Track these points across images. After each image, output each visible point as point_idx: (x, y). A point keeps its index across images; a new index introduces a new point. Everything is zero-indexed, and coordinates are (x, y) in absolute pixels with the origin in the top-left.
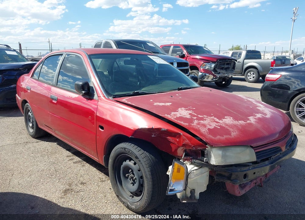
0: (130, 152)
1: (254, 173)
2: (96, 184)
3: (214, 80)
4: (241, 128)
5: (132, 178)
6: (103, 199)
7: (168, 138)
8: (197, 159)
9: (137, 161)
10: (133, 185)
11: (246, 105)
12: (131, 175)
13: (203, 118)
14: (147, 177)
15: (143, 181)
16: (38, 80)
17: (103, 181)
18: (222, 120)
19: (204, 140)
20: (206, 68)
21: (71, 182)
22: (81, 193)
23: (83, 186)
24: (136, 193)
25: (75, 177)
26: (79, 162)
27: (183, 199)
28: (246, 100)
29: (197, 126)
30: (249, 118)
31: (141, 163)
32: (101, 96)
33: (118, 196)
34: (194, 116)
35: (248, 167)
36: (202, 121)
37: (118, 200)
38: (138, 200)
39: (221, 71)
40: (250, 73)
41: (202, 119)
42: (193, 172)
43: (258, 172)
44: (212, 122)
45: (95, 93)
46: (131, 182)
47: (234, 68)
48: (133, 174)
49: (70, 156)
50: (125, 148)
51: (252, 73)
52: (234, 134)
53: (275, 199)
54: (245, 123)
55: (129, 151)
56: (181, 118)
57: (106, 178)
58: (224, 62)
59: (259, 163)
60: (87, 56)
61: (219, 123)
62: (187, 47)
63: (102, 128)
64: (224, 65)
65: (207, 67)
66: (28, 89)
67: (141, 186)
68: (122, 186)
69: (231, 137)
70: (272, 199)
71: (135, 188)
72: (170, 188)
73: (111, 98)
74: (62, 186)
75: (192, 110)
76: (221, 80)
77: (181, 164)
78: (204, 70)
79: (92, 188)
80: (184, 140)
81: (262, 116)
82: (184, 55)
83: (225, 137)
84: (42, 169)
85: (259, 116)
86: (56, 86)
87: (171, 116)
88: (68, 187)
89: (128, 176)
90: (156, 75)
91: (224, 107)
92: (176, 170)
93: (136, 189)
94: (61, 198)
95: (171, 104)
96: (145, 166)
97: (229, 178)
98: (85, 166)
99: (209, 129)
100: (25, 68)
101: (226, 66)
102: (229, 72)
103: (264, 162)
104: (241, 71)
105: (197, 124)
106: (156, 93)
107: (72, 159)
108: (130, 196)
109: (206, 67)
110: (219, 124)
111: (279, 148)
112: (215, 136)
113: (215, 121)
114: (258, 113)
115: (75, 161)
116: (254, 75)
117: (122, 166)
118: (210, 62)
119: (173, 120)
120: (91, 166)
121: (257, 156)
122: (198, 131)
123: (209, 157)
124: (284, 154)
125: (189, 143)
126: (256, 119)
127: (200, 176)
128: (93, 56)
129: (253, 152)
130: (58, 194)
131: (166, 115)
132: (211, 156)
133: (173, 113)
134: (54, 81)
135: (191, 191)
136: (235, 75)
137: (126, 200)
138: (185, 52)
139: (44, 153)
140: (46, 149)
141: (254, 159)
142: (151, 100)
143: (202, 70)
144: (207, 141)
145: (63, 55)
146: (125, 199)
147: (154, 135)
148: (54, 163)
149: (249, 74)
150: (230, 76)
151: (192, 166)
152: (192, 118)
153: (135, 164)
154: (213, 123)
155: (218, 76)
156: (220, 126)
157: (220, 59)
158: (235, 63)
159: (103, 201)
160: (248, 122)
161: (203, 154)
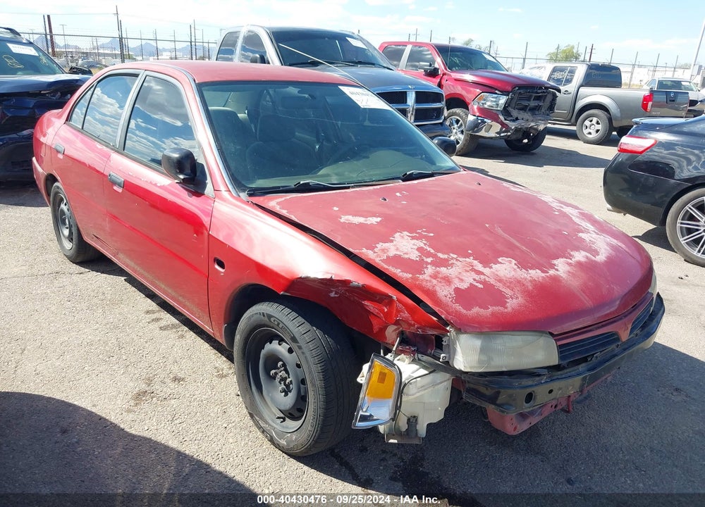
0: (281, 325)
1: (551, 391)
2: (207, 381)
3: (502, 135)
4: (530, 288)
5: (283, 379)
6: (220, 419)
7: (366, 303)
8: (424, 353)
9: (294, 346)
10: (286, 395)
11: (552, 226)
12: (280, 374)
13: (447, 260)
14: (314, 385)
15: (306, 391)
16: (82, 130)
17: (222, 376)
18: (491, 268)
19: (443, 316)
20: (486, 106)
21: (151, 375)
22: (173, 401)
23: (176, 386)
24: (289, 413)
25: (161, 364)
26: (173, 326)
27: (391, 435)
28: (559, 211)
29: (430, 281)
30: (555, 262)
31: (303, 353)
32: (222, 188)
33: (251, 416)
34: (429, 255)
35: (537, 379)
36: (443, 270)
37: (251, 423)
38: (293, 428)
39: (521, 115)
40: (591, 121)
41: (444, 263)
42: (414, 382)
43: (560, 389)
44: (466, 271)
45: (209, 181)
46: (280, 388)
47: (551, 108)
48: (286, 370)
49: (153, 312)
50: (270, 317)
51: (595, 120)
52: (514, 302)
53: (597, 437)
54: (543, 275)
55: (278, 324)
56: (397, 260)
57: (230, 368)
58: (529, 92)
59: (564, 368)
60: (194, 85)
61: (483, 274)
62: (443, 50)
63: (221, 265)
64: (529, 99)
65: (489, 103)
66: (58, 152)
67: (302, 399)
68: (262, 394)
69: (506, 310)
70: (590, 437)
71: (289, 401)
72: (361, 413)
73: (244, 195)
74: (131, 384)
75: (427, 238)
76: (519, 135)
77: (388, 364)
78: (479, 109)
79: (197, 393)
80: (399, 311)
81: (587, 257)
82: (436, 70)
83: (491, 309)
84: (88, 341)
85: (579, 256)
86: (123, 152)
87: (375, 252)
88: (144, 387)
89: (276, 374)
90: (365, 121)
91: (500, 231)
92: (375, 377)
93: (292, 405)
94: (129, 411)
95: (379, 219)
96: (311, 360)
97: (493, 400)
98: (185, 337)
99: (457, 290)
100: (55, 92)
101: (533, 104)
102: (539, 118)
103: (576, 368)
104: (571, 114)
105: (430, 276)
106: (348, 188)
107: (157, 320)
108: (278, 418)
109: (485, 104)
110: (482, 277)
111: (616, 334)
112: (468, 308)
113: (474, 270)
114: (577, 249)
115: (163, 323)
116: (599, 127)
117: (263, 352)
118: (497, 92)
119: (378, 264)
120: (200, 339)
121: (560, 352)
122: (432, 294)
123: (452, 353)
124: (626, 346)
125: (410, 319)
126: (570, 264)
127: (430, 390)
128: (207, 86)
129: (552, 345)
130: (122, 402)
131: (364, 250)
132: (455, 350)
133: (380, 246)
134: (118, 139)
135: (409, 420)
136: (554, 124)
137: (269, 425)
138: (439, 63)
139: (95, 300)
140: (101, 290)
141: (554, 360)
142: (336, 209)
143: (476, 110)
144: (450, 317)
145: (140, 77)
146: (266, 422)
147: (334, 293)
148: (117, 327)
149: (587, 123)
150: (541, 127)
151: (415, 367)
152: (423, 260)
153: (290, 351)
154: (468, 274)
155: (513, 125)
156: (484, 283)
157: (521, 87)
158: (555, 97)
159: (219, 423)
160: (552, 272)
161: (438, 343)
